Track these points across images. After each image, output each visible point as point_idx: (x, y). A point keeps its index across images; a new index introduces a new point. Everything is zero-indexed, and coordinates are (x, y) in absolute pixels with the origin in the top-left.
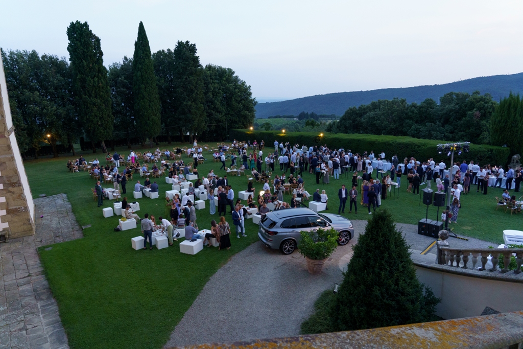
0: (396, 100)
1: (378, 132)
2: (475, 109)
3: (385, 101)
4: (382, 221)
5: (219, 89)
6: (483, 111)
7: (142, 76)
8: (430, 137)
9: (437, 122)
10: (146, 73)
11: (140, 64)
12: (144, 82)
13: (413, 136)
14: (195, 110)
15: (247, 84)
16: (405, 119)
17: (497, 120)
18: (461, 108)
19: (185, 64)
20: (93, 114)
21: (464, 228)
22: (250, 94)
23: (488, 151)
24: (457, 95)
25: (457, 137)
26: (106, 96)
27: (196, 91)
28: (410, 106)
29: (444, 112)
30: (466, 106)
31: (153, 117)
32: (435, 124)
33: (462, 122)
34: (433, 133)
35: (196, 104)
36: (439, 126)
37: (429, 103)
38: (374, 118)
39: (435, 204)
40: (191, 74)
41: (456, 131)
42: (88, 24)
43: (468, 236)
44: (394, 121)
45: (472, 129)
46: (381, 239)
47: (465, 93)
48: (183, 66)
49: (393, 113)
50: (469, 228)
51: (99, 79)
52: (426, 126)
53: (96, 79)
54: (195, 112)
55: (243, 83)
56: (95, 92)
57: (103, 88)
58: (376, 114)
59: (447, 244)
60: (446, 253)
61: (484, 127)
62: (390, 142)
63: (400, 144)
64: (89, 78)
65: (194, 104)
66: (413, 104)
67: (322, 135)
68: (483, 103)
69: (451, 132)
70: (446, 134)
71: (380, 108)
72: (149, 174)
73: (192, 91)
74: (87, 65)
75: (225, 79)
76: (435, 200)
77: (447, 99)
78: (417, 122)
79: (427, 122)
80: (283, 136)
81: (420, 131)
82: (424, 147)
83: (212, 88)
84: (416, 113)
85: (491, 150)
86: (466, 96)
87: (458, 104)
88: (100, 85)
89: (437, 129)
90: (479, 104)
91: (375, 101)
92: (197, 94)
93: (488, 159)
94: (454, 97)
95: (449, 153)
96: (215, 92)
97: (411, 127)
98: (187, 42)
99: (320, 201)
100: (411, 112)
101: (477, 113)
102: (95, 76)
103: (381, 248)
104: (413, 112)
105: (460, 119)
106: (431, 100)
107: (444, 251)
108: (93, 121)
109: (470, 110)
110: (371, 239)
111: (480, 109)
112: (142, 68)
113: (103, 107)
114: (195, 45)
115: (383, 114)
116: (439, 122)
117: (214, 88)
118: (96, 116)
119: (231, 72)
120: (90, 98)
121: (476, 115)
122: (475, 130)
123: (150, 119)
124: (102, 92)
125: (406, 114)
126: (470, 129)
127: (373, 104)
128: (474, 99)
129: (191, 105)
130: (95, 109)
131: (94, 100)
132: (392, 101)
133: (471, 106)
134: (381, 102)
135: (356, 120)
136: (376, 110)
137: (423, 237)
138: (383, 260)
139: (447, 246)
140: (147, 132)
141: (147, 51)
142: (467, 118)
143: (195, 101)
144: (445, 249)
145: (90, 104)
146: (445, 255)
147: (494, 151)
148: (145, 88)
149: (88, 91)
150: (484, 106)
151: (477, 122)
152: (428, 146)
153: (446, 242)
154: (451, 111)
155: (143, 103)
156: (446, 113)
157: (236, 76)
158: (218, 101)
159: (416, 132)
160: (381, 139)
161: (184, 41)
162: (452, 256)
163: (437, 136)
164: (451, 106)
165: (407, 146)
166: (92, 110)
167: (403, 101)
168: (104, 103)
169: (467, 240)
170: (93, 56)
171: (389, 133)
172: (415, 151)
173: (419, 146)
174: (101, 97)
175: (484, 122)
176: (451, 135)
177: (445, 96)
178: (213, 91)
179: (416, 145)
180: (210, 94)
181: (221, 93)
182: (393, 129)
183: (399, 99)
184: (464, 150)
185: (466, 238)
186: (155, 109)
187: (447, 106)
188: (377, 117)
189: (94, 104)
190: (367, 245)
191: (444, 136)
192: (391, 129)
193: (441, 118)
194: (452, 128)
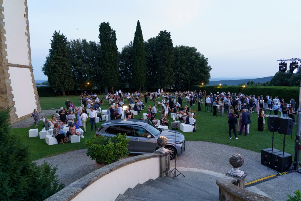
5: (186, 60)
7: (137, 51)
10: (139, 49)
11: (136, 44)
12: (138, 54)
14: (167, 71)
19: (162, 44)
20: (107, 71)
22: (207, 63)
26: (115, 62)
27: (168, 60)
31: (141, 74)
35: (168, 67)
40: (166, 49)
42: (109, 23)
51: (112, 52)
53: (110, 52)
54: (167, 72)
55: (203, 56)
56: (109, 60)
57: (114, 57)
64: (107, 52)
65: (166, 68)
67: (244, 86)
73: (166, 60)
74: (106, 45)
75: (189, 53)
83: (180, 59)
88: (112, 55)
92: (169, 62)
96: (183, 61)
98: (165, 31)
99: (189, 124)
102: (110, 51)
108: (106, 75)
112: (137, 46)
113: (113, 68)
114: (170, 32)
117: (182, 59)
118: (109, 73)
119: (194, 49)
120: (106, 63)
123: (139, 76)
124: (113, 59)
129: (164, 68)
130: (108, 69)
131: (108, 64)
135: (284, 80)
140: (137, 83)
141: (140, 37)
143: (167, 66)
145: (106, 66)
148: (138, 58)
149: (106, 59)
155: (136, 67)
157: (198, 52)
158: (184, 67)
166: (106, 69)
168: (114, 65)
170: (110, 40)
174: (112, 62)
178: (181, 60)
180: (179, 63)
181: (186, 62)
186: (143, 70)
189: (108, 66)
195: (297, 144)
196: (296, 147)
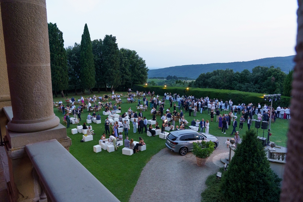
0: (228, 70)
1: (217, 87)
2: (272, 76)
3: (221, 70)
4: (252, 136)
5: (128, 62)
6: (276, 77)
7: (85, 54)
8: (247, 90)
9: (251, 83)
10: (88, 52)
11: (84, 47)
12: (87, 57)
13: (238, 90)
14: (115, 74)
15: (143, 59)
16: (233, 80)
17: (288, 82)
18: (264, 75)
19: (109, 48)
20: (57, 75)
21: (277, 141)
22: (145, 65)
23: (283, 99)
24: (262, 68)
25: (262, 91)
26: (65, 65)
27: (115, 63)
28: (235, 73)
29: (255, 77)
30: (267, 74)
31: (91, 77)
32: (250, 83)
33: (265, 83)
34: (249, 88)
35: (115, 70)
36: (252, 85)
37: (246, 72)
38: (215, 80)
39: (262, 128)
40: (113, 53)
41: (261, 88)
42: (57, 24)
44: (227, 82)
45: (271, 87)
47: (266, 67)
48: (108, 48)
49: (226, 77)
50: (280, 142)
51: (61, 55)
52: (245, 85)
53: (60, 55)
54: (115, 75)
55: (141, 59)
56: (59, 63)
57: (63, 60)
58: (216, 78)
59: (274, 150)
60: (275, 154)
61: (277, 86)
62: (228, 93)
63: (233, 94)
64: (56, 55)
65: (114, 70)
66: (237, 72)
67: (188, 89)
68: (276, 72)
69: (259, 88)
70: (256, 89)
71: (218, 74)
72: (93, 110)
73: (113, 63)
74: (55, 47)
75: (131, 56)
76: (262, 125)
77: (256, 70)
78: (239, 83)
79: (245, 83)
80: (165, 89)
81: (242, 88)
82: (247, 96)
83: (124, 61)
84: (239, 77)
85: (285, 99)
86: (266, 69)
87: (262, 73)
88: (62, 58)
89: (251, 86)
90: (274, 73)
91: (216, 70)
92: (116, 65)
93: (283, 104)
94: (260, 69)
95: (270, 100)
96: (126, 63)
97: (236, 85)
98: (111, 35)
99: (195, 126)
100: (236, 77)
101: (273, 78)
102: (59, 54)
104: (237, 77)
105: (264, 81)
106: (247, 70)
107: (273, 154)
108: (57, 79)
109: (269, 76)
111: (274, 76)
112: (86, 49)
113: (63, 71)
114: (115, 37)
115: (221, 78)
116: (252, 82)
117: (125, 61)
118: (59, 76)
119: (135, 53)
120: (56, 66)
121: (273, 79)
122: (272, 87)
123: (89, 78)
124: (63, 62)
125: (234, 78)
126: (269, 87)
127: (214, 72)
128: (271, 70)
129: (113, 71)
130: (59, 72)
131: (58, 67)
132: (226, 71)
133: (270, 74)
134: (219, 71)
135: (205, 81)
136: (216, 75)
138: (254, 157)
139: (275, 151)
140: (87, 86)
141: (89, 40)
142: (268, 81)
143: (114, 68)
145: (56, 69)
148: (87, 60)
149: (55, 62)
150: (277, 74)
151: (273, 83)
152: (250, 96)
154: (259, 76)
155: (85, 69)
156: (256, 78)
157: (137, 55)
158: (127, 69)
159: (239, 88)
160: (222, 92)
161: (109, 35)
162: (279, 156)
163: (251, 90)
164: (258, 74)
165: (237, 95)
166: (57, 72)
167: (232, 71)
168: (64, 69)
169: (280, 148)
170: (58, 42)
171: (224, 88)
172: (242, 99)
173: (244, 96)
174: (62, 65)
175: (277, 83)
176: (259, 90)
177: (255, 68)
178: (124, 63)
179: (242, 95)
180: (123, 65)
181: (129, 64)
182: (226, 86)
183: (229, 69)
184: (278, 99)
185: (279, 147)
186: (92, 72)
187: (256, 74)
188: (217, 79)
189: (58, 69)
191: (255, 90)
192: (225, 86)
193: (253, 81)
194: (259, 86)
195: (269, 133)
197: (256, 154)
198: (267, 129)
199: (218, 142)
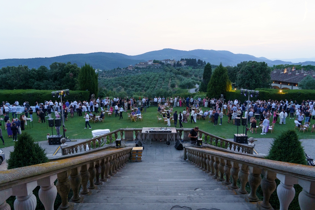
0: (21, 66)
1: (11, 87)
2: (70, 72)
3: (13, 67)
4: (25, 140)
6: (74, 73)
8: (47, 88)
9: (50, 80)
13: (37, 89)
16: (29, 78)
17: (81, 77)
18: (62, 71)
21: (74, 135)
23: (80, 94)
24: (59, 64)
25: (63, 87)
28: (31, 70)
29: (53, 73)
30: (65, 70)
32: (49, 80)
33: (64, 79)
34: (48, 86)
36: (51, 82)
37: (43, 69)
38: (6, 78)
39: (56, 126)
41: (62, 84)
43: (76, 139)
44: (22, 80)
45: (70, 83)
46: (26, 150)
47: (63, 63)
49: (20, 75)
50: (76, 135)
52: (43, 82)
58: (7, 76)
59: (66, 145)
60: (66, 150)
61: (76, 81)
63: (28, 94)
66: (33, 69)
68: (73, 68)
69: (59, 85)
70: (56, 86)
71: (9, 72)
76: (55, 123)
77: (54, 66)
78: (37, 80)
79: (44, 80)
81: (40, 86)
82: (44, 95)
84: (36, 75)
85: (81, 93)
86: (64, 65)
87: (60, 69)
89: (51, 84)
90: (71, 69)
91: (5, 67)
93: (80, 98)
94: (58, 65)
95: (59, 96)
97: (34, 84)
100: (32, 74)
101: (71, 74)
103: (27, 156)
104: (34, 74)
105: (63, 77)
106: (44, 67)
107: (65, 149)
109: (67, 72)
110: (19, 153)
111: (72, 72)
115: (13, 76)
116: (51, 79)
121: (71, 75)
122: (72, 83)
125: (29, 75)
126: (69, 83)
127: (4, 69)
128: (68, 66)
132: (18, 67)
133: (68, 70)
134: (10, 68)
136: (6, 73)
137: (52, 146)
138: (30, 162)
139: (66, 146)
142: (67, 77)
144: (65, 148)
146: (66, 151)
147: (82, 93)
150: (74, 70)
151: (72, 79)
152: (47, 94)
153: (65, 144)
154: (57, 73)
156: (55, 74)
159: (37, 86)
160: (14, 92)
162: (70, 150)
163: (51, 88)
164: (57, 70)
165: (33, 95)
167: (26, 67)
169: (76, 141)
171: (20, 88)
172: (39, 98)
173: (41, 95)
175: (75, 79)
176: (59, 87)
177: (52, 64)
179: (39, 94)
182: (22, 85)
183: (23, 66)
184: (67, 94)
187: (54, 70)
188: (8, 78)
190: (17, 156)
191: (55, 87)
192: (20, 85)
193: (52, 77)
194: (59, 82)
195: (64, 129)
196: (63, 131)
197: (31, 158)
198: (61, 125)
199: (4, 155)
